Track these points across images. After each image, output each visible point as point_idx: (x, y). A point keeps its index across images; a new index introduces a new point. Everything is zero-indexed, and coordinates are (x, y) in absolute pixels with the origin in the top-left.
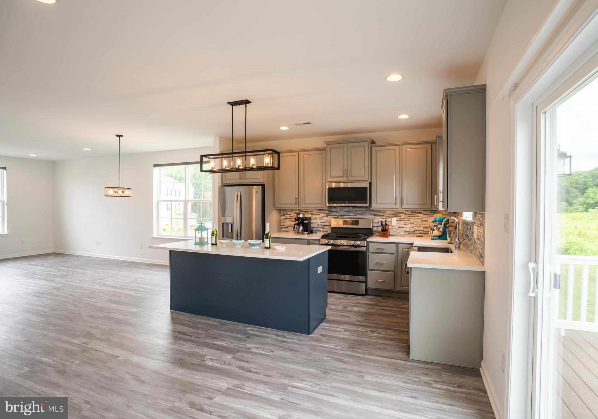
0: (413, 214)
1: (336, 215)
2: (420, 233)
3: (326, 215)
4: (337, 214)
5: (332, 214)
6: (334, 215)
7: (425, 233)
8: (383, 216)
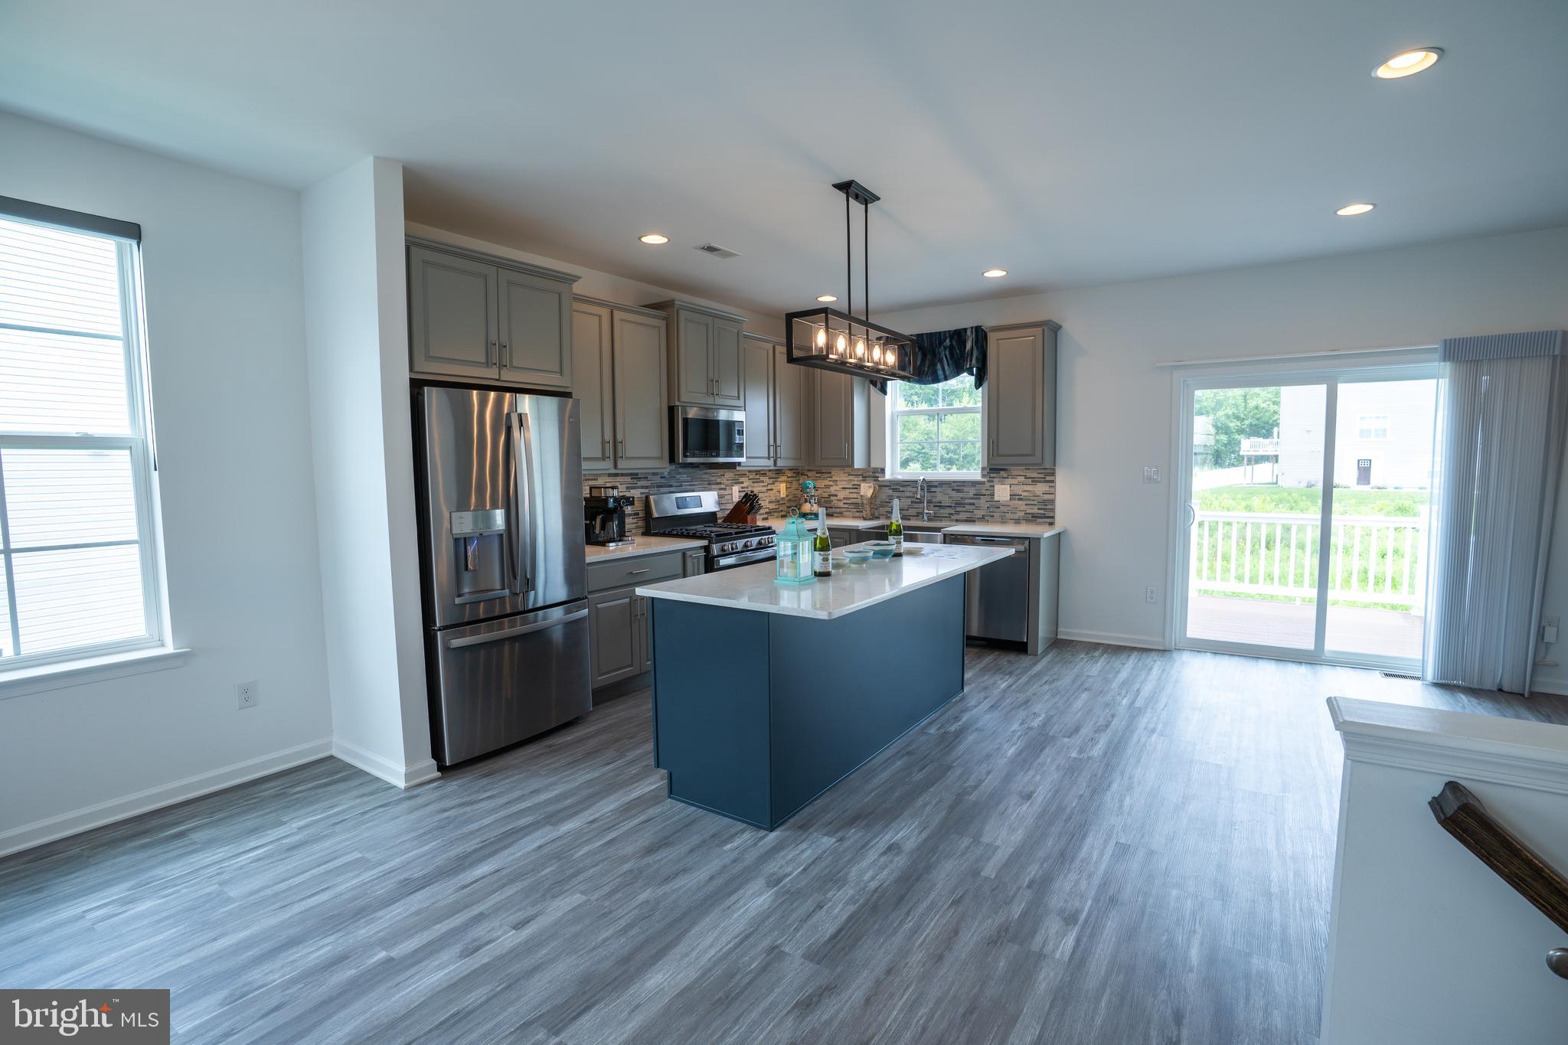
0: (757, 477)
1: (647, 487)
2: (766, 513)
3: (627, 488)
4: (648, 483)
5: (640, 484)
6: (642, 487)
7: (770, 513)
8: (720, 483)
